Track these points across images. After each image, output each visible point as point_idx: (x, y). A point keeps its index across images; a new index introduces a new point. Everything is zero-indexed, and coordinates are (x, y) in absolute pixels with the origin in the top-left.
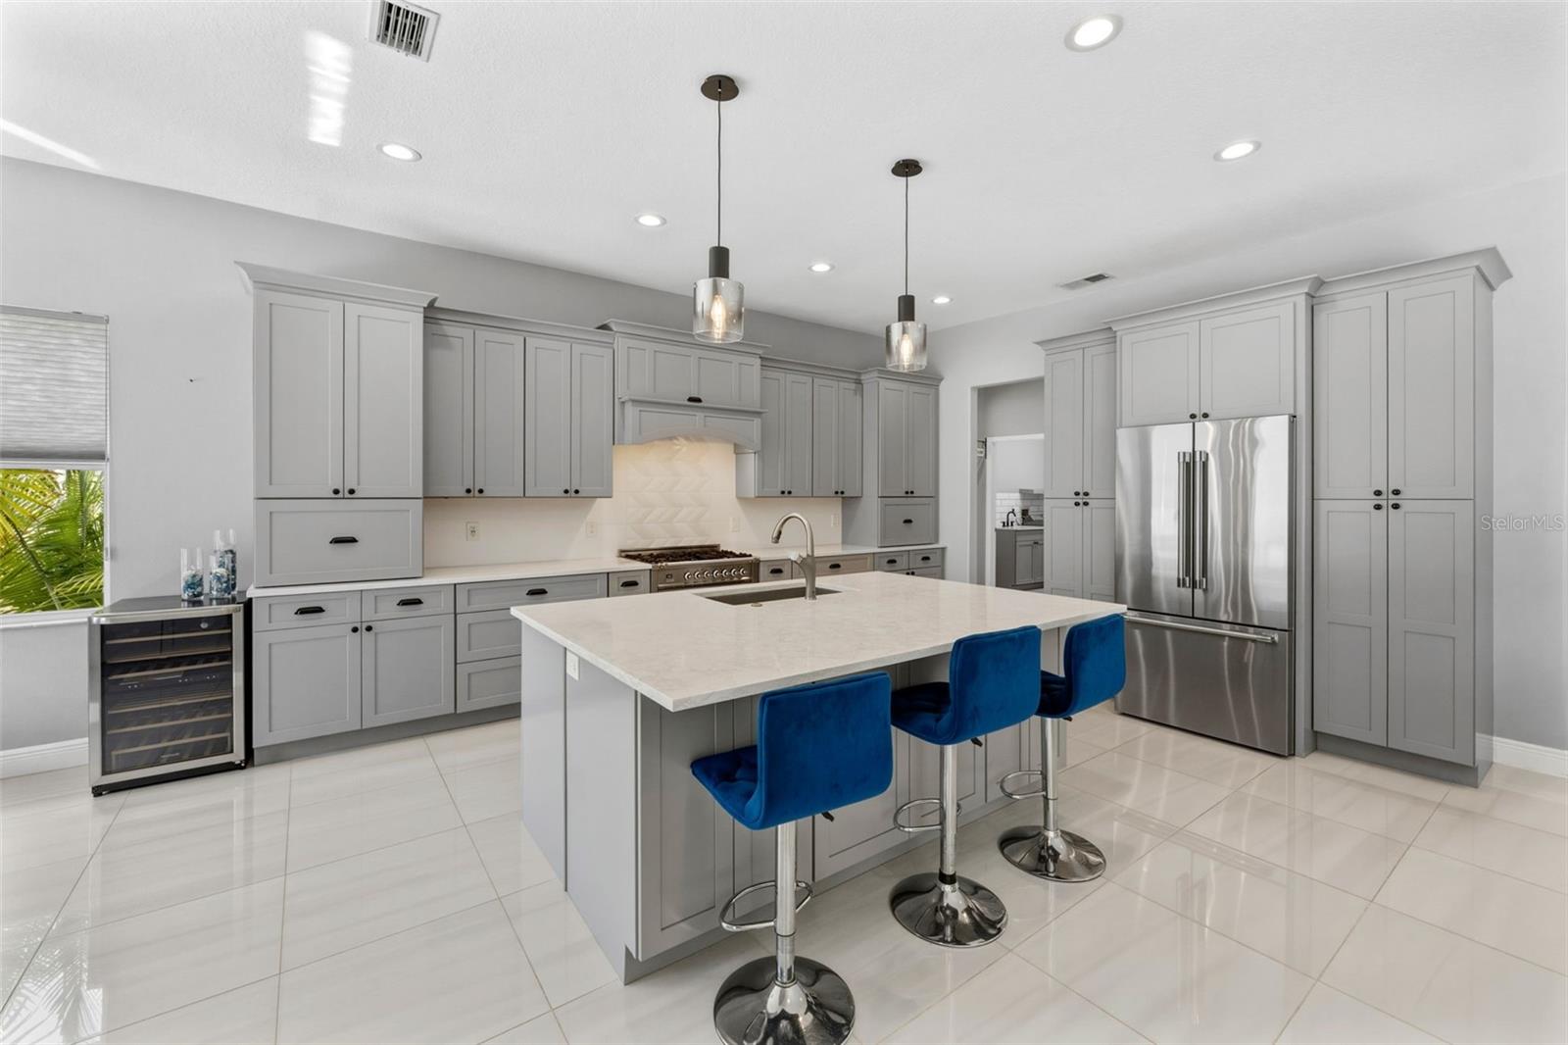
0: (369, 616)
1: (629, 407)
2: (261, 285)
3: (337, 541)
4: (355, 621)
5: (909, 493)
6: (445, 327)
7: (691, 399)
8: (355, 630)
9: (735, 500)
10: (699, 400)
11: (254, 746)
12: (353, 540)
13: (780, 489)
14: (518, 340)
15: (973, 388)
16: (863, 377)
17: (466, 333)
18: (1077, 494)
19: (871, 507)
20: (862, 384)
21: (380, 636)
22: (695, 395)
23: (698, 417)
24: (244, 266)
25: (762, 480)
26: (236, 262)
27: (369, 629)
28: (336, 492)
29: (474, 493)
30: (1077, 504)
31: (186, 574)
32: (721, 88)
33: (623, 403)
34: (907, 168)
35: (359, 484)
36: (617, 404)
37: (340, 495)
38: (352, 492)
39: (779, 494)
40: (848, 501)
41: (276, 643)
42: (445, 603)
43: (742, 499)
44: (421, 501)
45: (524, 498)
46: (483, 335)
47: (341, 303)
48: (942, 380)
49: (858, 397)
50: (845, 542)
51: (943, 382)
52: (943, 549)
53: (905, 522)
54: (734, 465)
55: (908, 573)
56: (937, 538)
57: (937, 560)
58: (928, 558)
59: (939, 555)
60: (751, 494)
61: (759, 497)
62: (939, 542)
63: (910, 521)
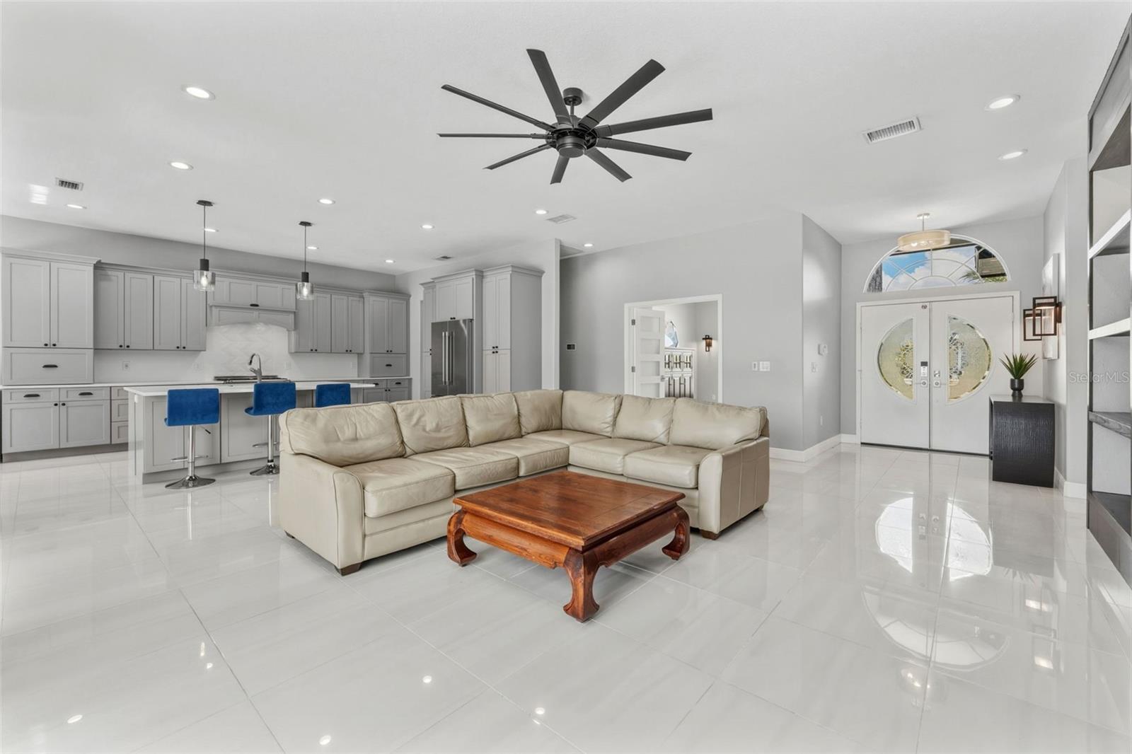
0: (63, 399)
1: (213, 308)
2: (8, 256)
3: (46, 366)
4: (56, 401)
5: (389, 352)
6: (107, 271)
7: (252, 305)
8: (56, 405)
9: (288, 354)
10: (257, 305)
11: (3, 453)
12: (56, 366)
13: (310, 349)
14: (150, 278)
16: (364, 294)
17: (120, 274)
18: (430, 350)
19: (367, 357)
20: (364, 298)
21: (69, 409)
22: (254, 303)
23: (255, 313)
25: (298, 343)
27: (64, 404)
28: (46, 345)
29: (125, 348)
30: (430, 354)
33: (211, 307)
35: (58, 342)
36: (208, 308)
37: (48, 346)
38: (54, 345)
39: (309, 351)
40: (360, 355)
41: (15, 409)
42: (105, 394)
43: (291, 353)
44: (92, 350)
45: (153, 350)
46: (129, 275)
47: (48, 263)
50: (359, 376)
51: (410, 297)
52: (411, 379)
53: (387, 365)
54: (287, 338)
55: (386, 390)
56: (408, 374)
57: (405, 384)
58: (400, 383)
59: (407, 382)
60: (293, 351)
61: (297, 353)
62: (409, 376)
63: (390, 365)
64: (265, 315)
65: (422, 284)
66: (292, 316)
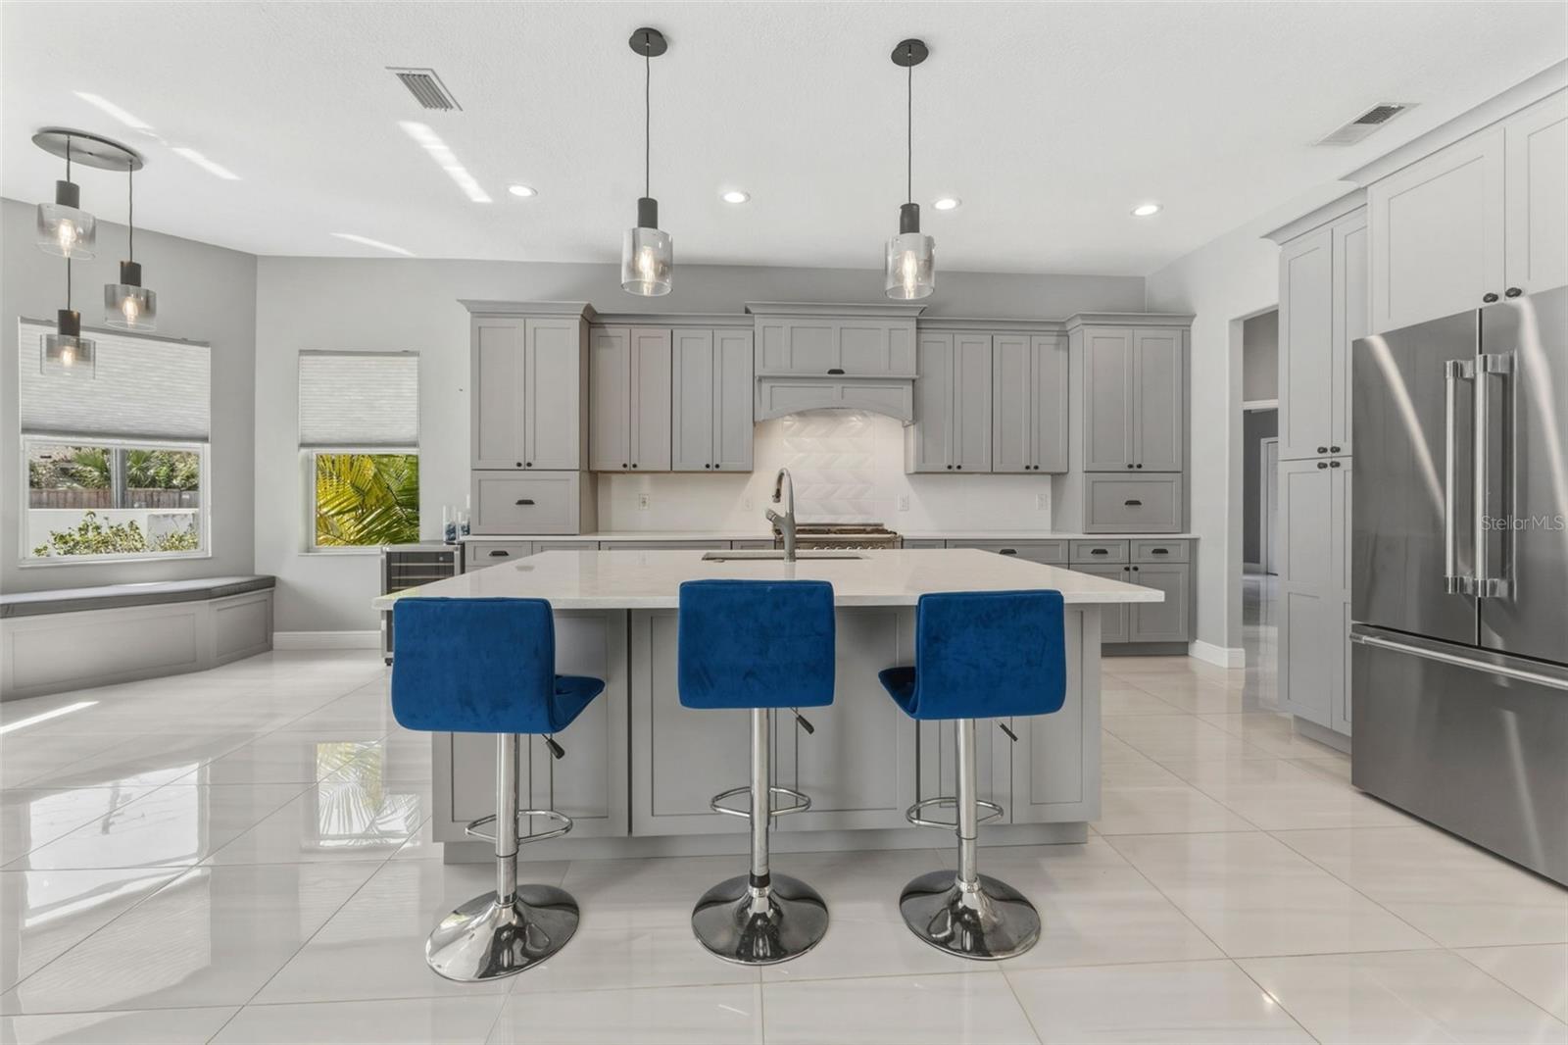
1: (766, 383)
2: (476, 315)
3: (521, 502)
5: (1134, 468)
6: (609, 330)
7: (832, 371)
9: (904, 477)
10: (840, 372)
12: (532, 503)
13: (946, 465)
14: (666, 334)
15: (1234, 321)
16: (1068, 325)
17: (623, 331)
18: (1323, 450)
19: (1077, 483)
20: (1068, 337)
22: (837, 368)
24: (462, 301)
25: (922, 456)
26: (458, 301)
28: (518, 464)
29: (630, 470)
30: (1322, 466)
31: (445, 524)
32: (649, 42)
34: (911, 52)
35: (535, 459)
37: (522, 467)
38: (529, 465)
39: (945, 469)
40: (1058, 477)
43: (908, 475)
44: (578, 473)
45: (671, 473)
46: (638, 332)
47: (523, 321)
48: (1193, 316)
49: (1062, 354)
50: (1053, 529)
51: (1196, 319)
52: (1195, 538)
53: (1129, 503)
54: (902, 440)
55: (1127, 569)
56: (1185, 525)
57: (1178, 554)
58: (1164, 551)
59: (1184, 548)
60: (912, 471)
61: (921, 474)
62: (1189, 532)
63: (1137, 503)
64: (855, 392)
65: (1268, 236)
66: (909, 388)
